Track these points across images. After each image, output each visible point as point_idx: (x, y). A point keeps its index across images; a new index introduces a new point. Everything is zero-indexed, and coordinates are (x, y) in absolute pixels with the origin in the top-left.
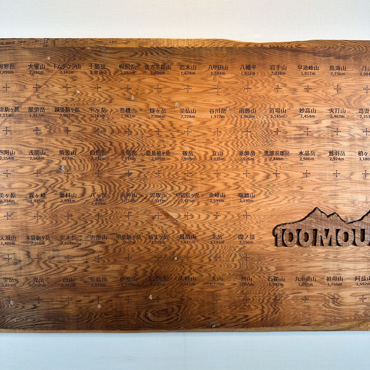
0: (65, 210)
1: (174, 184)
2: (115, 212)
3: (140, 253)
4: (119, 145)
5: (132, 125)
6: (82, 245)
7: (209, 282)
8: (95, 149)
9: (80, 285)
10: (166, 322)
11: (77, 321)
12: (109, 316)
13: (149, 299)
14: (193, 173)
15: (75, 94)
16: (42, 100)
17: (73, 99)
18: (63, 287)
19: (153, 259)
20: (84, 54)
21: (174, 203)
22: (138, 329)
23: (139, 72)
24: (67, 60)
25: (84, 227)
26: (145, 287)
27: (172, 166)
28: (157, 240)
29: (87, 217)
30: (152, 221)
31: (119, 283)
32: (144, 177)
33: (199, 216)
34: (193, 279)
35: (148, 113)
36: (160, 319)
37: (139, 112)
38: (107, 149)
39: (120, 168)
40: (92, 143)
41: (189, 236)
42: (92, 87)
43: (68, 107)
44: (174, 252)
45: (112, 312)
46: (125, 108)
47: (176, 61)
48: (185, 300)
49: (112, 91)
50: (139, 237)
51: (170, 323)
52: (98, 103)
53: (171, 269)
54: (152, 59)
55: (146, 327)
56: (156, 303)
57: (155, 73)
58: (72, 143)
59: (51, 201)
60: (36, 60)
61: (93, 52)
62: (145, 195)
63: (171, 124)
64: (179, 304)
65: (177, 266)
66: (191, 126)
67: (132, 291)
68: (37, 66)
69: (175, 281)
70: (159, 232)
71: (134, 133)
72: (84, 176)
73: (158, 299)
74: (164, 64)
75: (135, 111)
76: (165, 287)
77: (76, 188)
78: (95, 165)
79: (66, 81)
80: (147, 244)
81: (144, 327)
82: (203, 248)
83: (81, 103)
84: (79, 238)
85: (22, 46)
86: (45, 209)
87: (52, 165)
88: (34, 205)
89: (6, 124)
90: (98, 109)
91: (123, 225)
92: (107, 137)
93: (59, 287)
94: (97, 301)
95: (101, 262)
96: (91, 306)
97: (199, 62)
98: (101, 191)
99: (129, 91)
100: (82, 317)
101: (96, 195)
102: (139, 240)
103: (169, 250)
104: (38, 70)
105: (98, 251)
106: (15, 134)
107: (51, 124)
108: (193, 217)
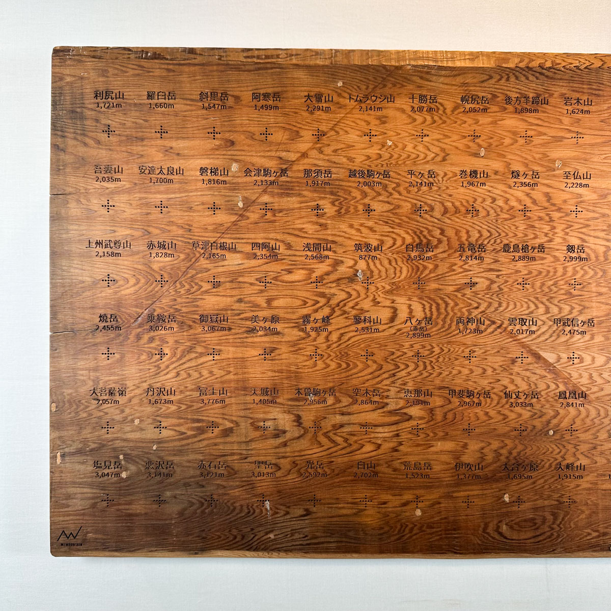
0: (362, 346)
1: (551, 303)
2: (446, 350)
3: (490, 422)
4: (456, 234)
5: (480, 200)
6: (389, 406)
7: (608, 472)
8: (415, 241)
9: (387, 475)
10: (532, 540)
11: (380, 539)
12: (435, 530)
13: (504, 501)
14: (585, 284)
15: (383, 146)
16: (327, 158)
17: (380, 156)
18: (356, 479)
19: (512, 433)
20: (400, 76)
21: (551, 336)
22: (484, 553)
23: (494, 108)
24: (371, 87)
25: (394, 375)
26: (497, 481)
27: (548, 272)
28: (519, 401)
29: (398, 357)
30: (512, 367)
31: (452, 473)
32: (498, 289)
33: (593, 358)
34: (579, 468)
35: (508, 178)
36: (523, 536)
37: (493, 176)
38: (435, 242)
39: (456, 274)
40: (410, 232)
41: (575, 394)
42: (414, 135)
43: (371, 169)
44: (549, 422)
45: (441, 523)
46: (469, 171)
47: (558, 91)
48: (566, 504)
49: (447, 141)
50: (487, 394)
51: (538, 542)
52: (422, 161)
53: (543, 451)
54: (518, 87)
55: (498, 549)
56: (515, 508)
57: (522, 111)
58: (375, 231)
59: (339, 329)
60: (318, 86)
61: (416, 74)
62: (499, 322)
63: (548, 197)
64: (554, 510)
65: (554, 446)
66: (581, 202)
67: (474, 487)
68: (319, 97)
69: (550, 470)
70: (523, 387)
71: (482, 213)
72: (394, 287)
73: (519, 501)
74: (538, 96)
75: (485, 176)
76: (532, 481)
77: (380, 308)
78: (413, 269)
79: (368, 123)
80: (502, 407)
81: (495, 550)
82: (599, 414)
83: (393, 162)
84: (385, 394)
85: (294, 61)
86: (329, 343)
87: (343, 269)
88: (310, 336)
89: (266, 198)
90: (422, 172)
91: (460, 372)
92: (436, 221)
93: (350, 478)
94: (415, 503)
95: (422, 436)
96: (405, 512)
97: (597, 92)
98: (423, 313)
99: (477, 141)
100: (389, 531)
101: (414, 321)
102: (488, 400)
103: (540, 417)
104: (320, 105)
105: (416, 417)
106: (281, 214)
107: (342, 199)
108: (581, 360)
